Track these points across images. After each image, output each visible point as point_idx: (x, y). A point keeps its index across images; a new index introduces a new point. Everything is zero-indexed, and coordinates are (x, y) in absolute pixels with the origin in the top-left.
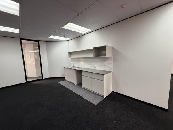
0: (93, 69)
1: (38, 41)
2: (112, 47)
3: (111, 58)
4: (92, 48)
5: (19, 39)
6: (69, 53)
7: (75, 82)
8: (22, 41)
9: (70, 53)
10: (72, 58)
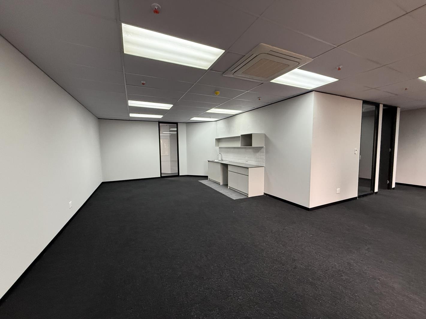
0: (244, 163)
1: (177, 123)
2: (265, 135)
3: (263, 148)
4: (240, 135)
5: (158, 122)
6: (216, 139)
7: (221, 181)
8: (160, 124)
9: (219, 140)
10: (220, 148)
